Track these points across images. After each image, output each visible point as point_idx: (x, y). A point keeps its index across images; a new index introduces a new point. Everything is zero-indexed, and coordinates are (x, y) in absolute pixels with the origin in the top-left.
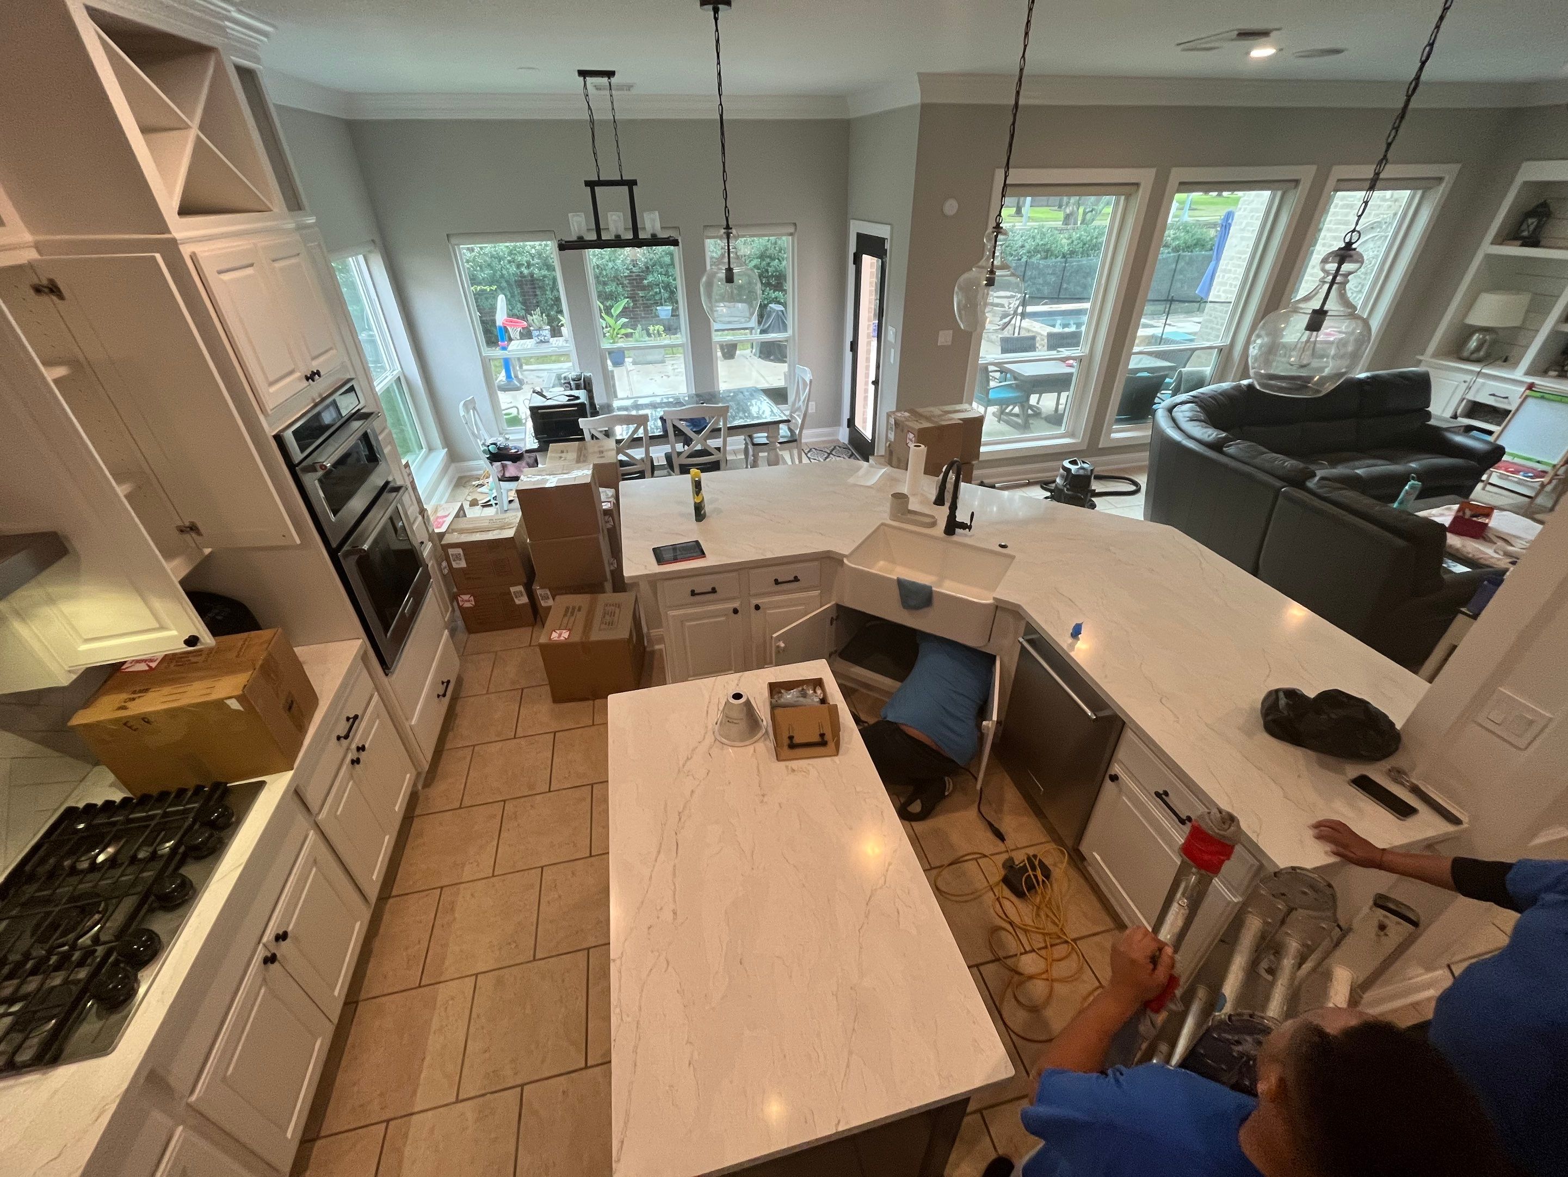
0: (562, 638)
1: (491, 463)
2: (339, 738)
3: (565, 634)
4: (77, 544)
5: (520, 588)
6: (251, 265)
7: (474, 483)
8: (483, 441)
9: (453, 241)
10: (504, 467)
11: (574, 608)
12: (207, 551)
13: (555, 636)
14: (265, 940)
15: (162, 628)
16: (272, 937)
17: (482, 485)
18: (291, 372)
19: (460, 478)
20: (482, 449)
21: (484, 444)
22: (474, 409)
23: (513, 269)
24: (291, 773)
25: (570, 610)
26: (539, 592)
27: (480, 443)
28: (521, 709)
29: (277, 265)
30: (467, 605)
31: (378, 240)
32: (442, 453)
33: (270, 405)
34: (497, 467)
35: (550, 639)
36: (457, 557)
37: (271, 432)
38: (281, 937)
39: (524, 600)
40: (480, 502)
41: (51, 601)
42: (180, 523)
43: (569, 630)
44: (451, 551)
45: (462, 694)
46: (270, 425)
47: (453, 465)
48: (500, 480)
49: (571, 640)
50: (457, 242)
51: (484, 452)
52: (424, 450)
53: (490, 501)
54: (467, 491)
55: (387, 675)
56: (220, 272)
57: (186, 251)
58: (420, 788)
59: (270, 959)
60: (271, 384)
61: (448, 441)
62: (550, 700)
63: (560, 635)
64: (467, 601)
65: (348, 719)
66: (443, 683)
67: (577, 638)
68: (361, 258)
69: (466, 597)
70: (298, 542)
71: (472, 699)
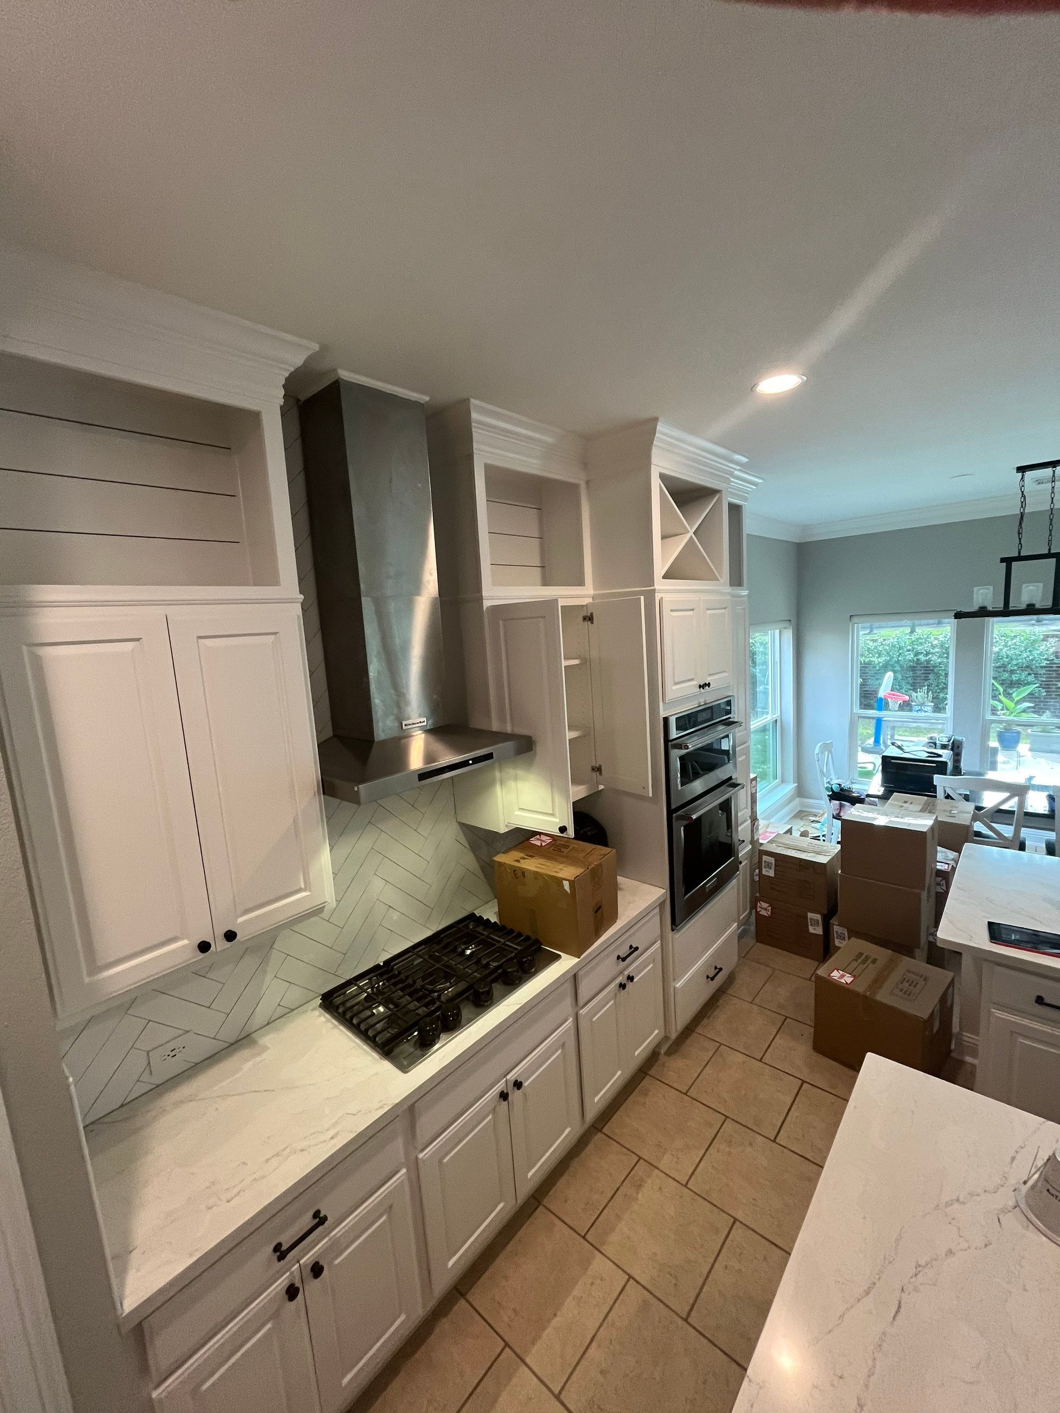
0: (842, 981)
2: (619, 957)
3: (848, 979)
4: (539, 748)
5: (818, 917)
6: (693, 610)
8: (829, 780)
9: (855, 620)
11: (867, 958)
12: (601, 787)
13: (836, 974)
14: (508, 1077)
15: (552, 815)
16: (513, 1079)
18: (692, 680)
19: (801, 811)
20: (826, 786)
21: (828, 783)
22: (830, 752)
23: (910, 656)
24: (577, 960)
25: (863, 957)
26: (836, 928)
27: (825, 781)
28: (778, 1036)
29: (709, 612)
30: (763, 913)
31: (794, 621)
32: (791, 787)
33: (669, 696)
34: (834, 805)
35: (829, 975)
36: (768, 865)
37: (663, 714)
38: (518, 1085)
39: (818, 930)
41: (516, 779)
42: (594, 764)
43: (854, 976)
44: (765, 858)
45: (730, 991)
46: (664, 710)
47: (798, 799)
49: (851, 987)
50: (857, 621)
51: (827, 788)
52: (778, 780)
55: (673, 930)
56: (672, 611)
57: (658, 596)
58: (662, 1052)
59: (504, 1096)
60: (676, 684)
61: (799, 778)
62: (810, 1043)
63: (842, 976)
64: (764, 908)
65: (631, 947)
66: (716, 968)
67: (860, 989)
68: (777, 632)
69: (765, 905)
70: (651, 795)
71: (736, 1000)
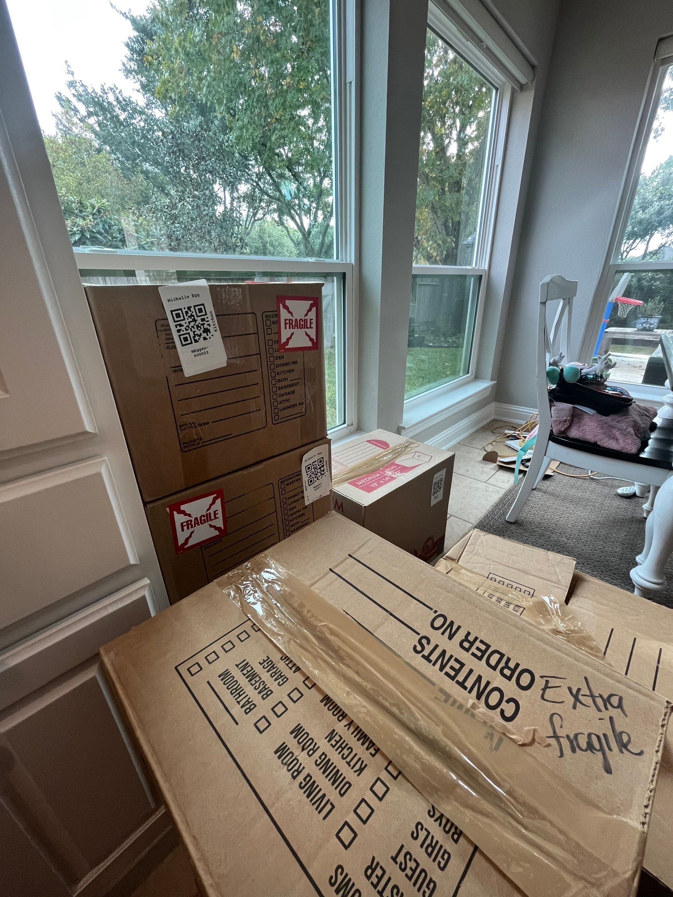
1: (551, 401)
7: (506, 431)
10: (575, 417)
17: (516, 438)
40: (499, 459)
48: (552, 438)
53: (514, 462)
54: (492, 438)
